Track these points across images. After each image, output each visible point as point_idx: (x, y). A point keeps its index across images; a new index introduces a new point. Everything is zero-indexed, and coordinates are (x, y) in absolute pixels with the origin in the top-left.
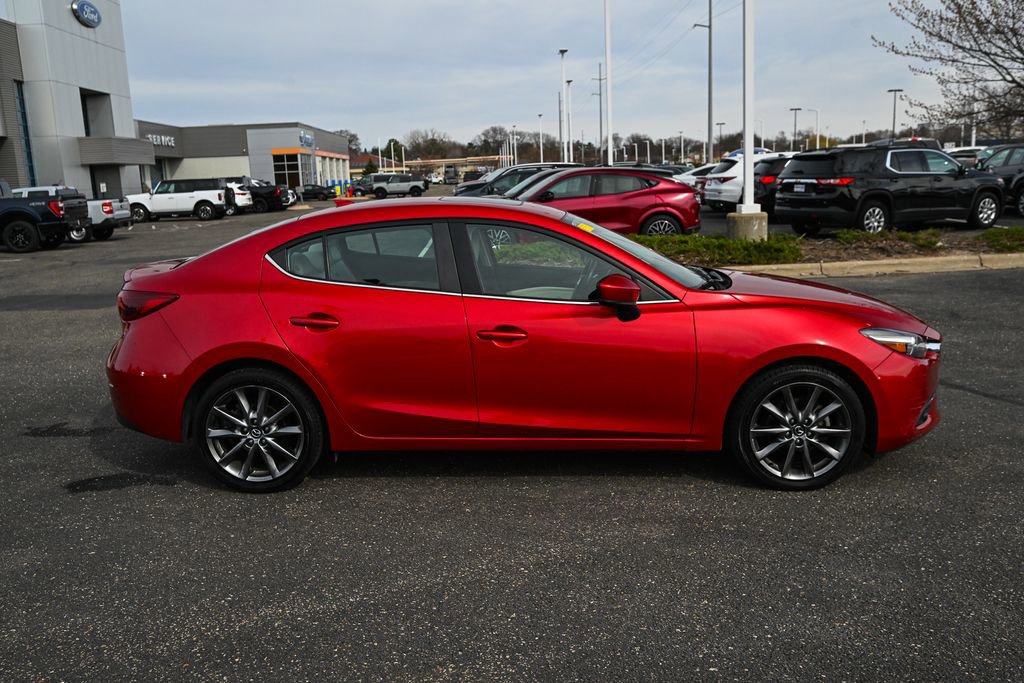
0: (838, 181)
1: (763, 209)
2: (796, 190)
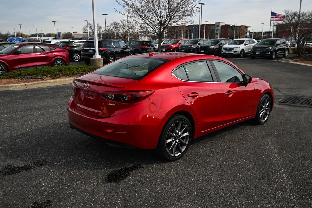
0: (103, 49)
1: (102, 57)
2: (89, 51)
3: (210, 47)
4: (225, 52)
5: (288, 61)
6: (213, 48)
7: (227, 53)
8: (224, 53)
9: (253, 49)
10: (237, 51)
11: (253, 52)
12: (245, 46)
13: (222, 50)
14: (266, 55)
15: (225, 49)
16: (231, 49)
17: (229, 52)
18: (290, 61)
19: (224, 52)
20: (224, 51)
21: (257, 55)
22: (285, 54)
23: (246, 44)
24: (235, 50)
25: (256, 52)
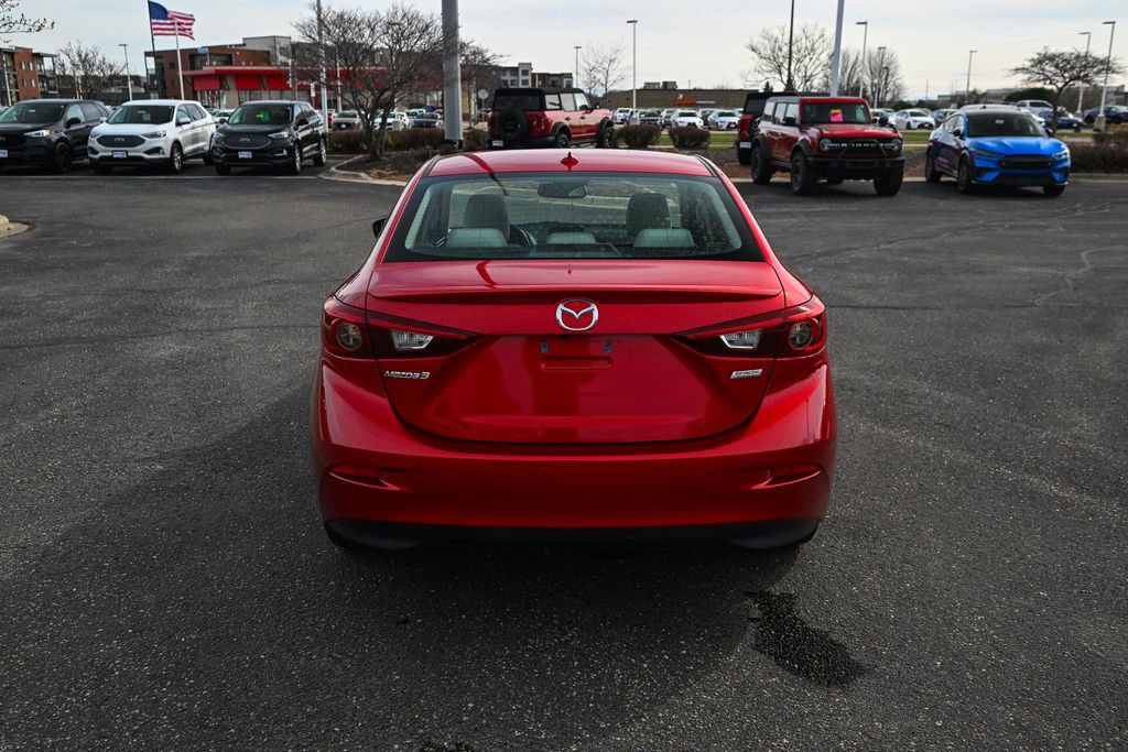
3: (33, 134)
4: (110, 154)
5: (358, 176)
6: (47, 139)
7: (118, 159)
8: (102, 158)
9: (224, 139)
10: (157, 150)
11: (225, 150)
12: (179, 129)
13: (90, 144)
14: (275, 161)
15: (107, 140)
16: (134, 141)
17: (127, 152)
18: (362, 179)
19: (101, 154)
20: (104, 151)
21: (244, 160)
22: (320, 155)
23: (182, 120)
24: (151, 143)
25: (238, 151)
